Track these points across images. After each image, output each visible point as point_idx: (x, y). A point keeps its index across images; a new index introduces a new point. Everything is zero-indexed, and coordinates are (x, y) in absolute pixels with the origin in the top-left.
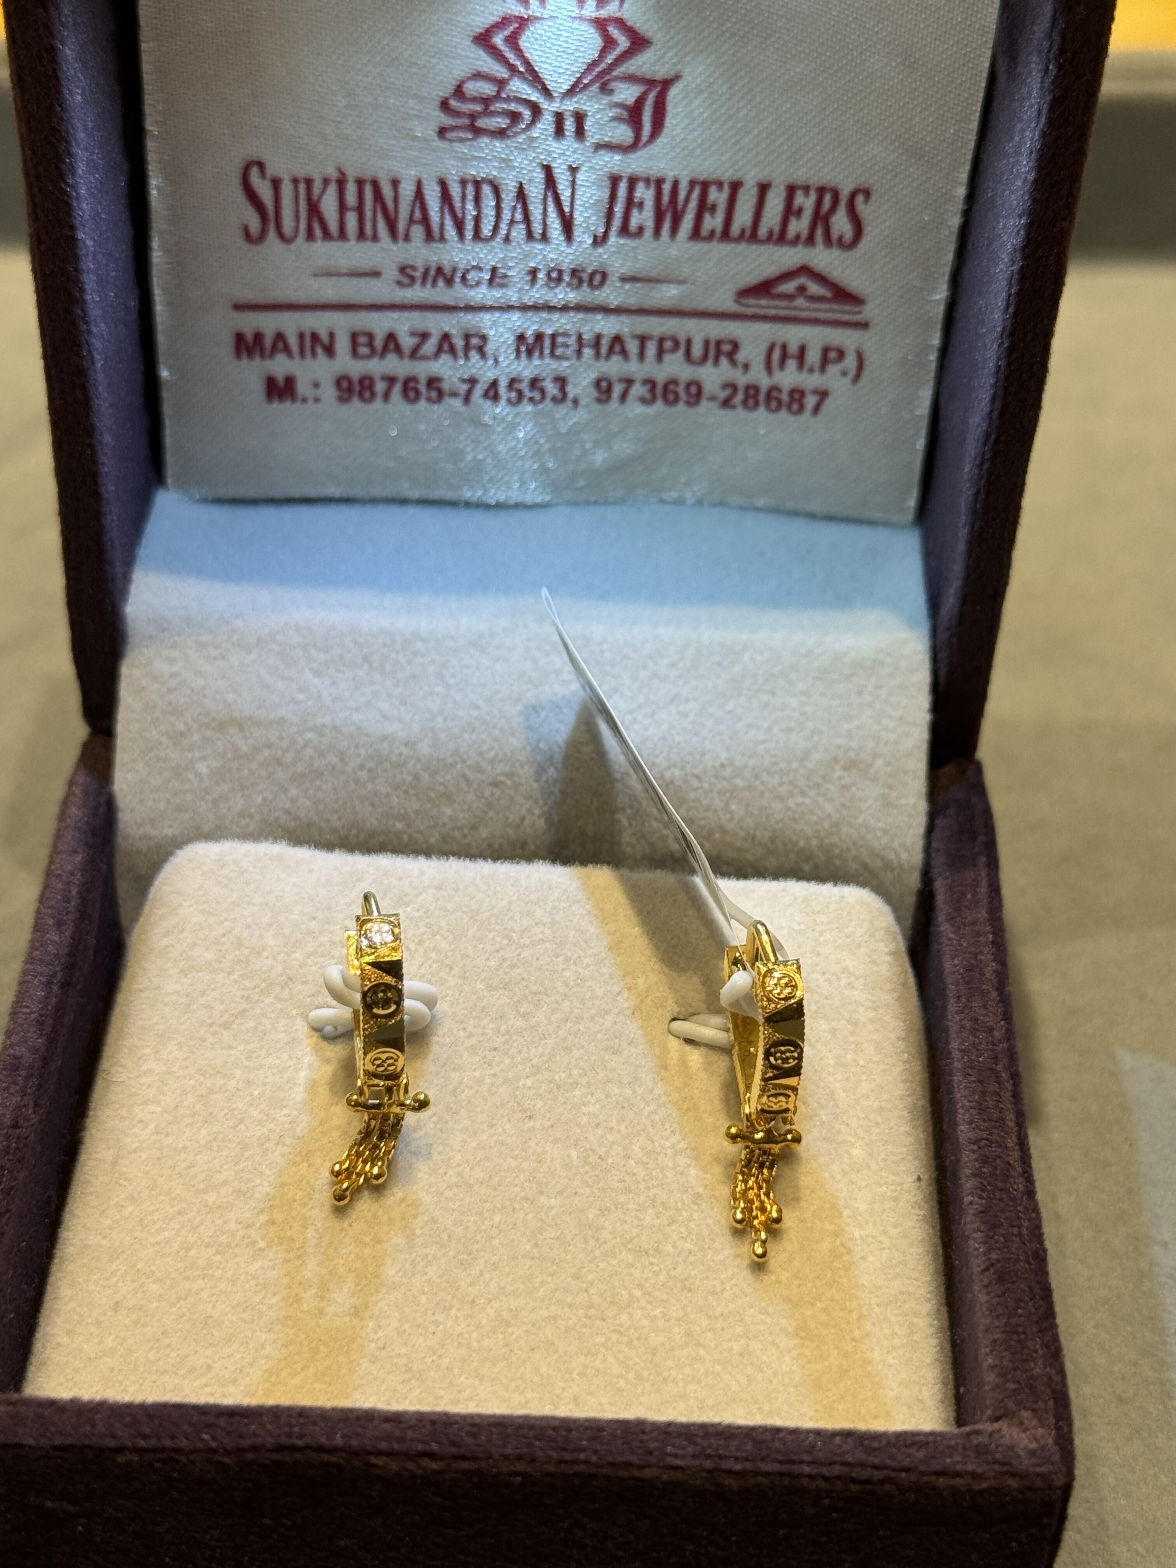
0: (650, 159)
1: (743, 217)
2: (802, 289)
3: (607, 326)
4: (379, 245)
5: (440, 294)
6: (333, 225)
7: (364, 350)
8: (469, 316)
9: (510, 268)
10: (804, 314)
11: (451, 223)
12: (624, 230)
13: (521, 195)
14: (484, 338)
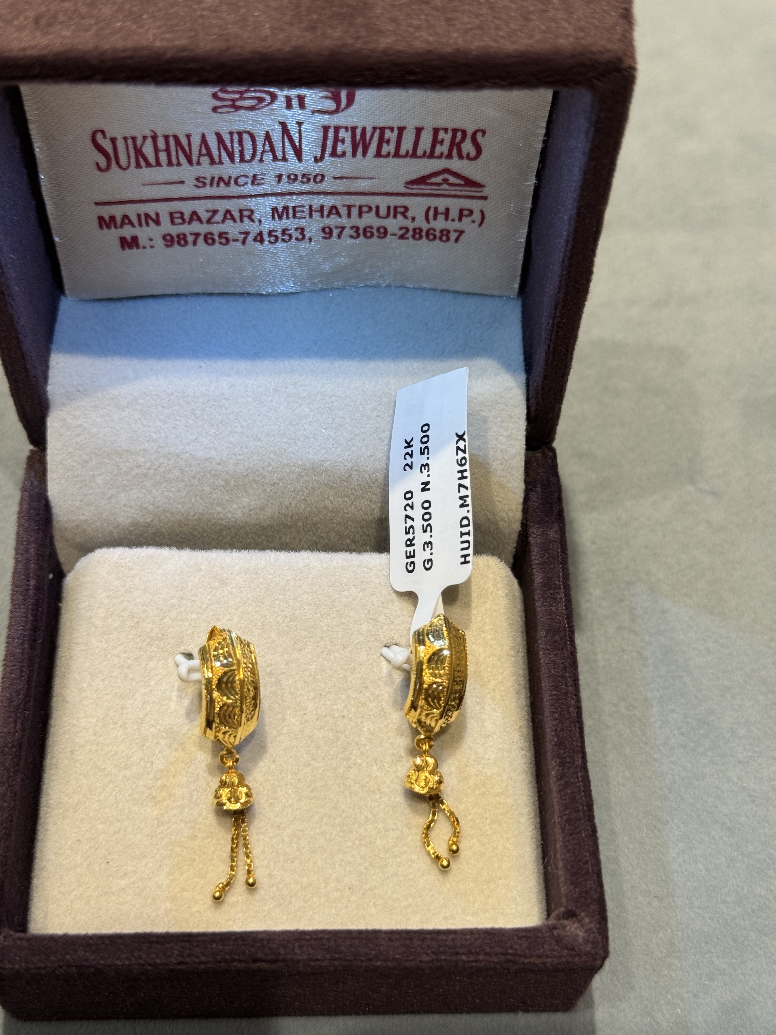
0: (348, 117)
1: (407, 145)
2: (445, 181)
3: (328, 201)
4: (181, 168)
5: (223, 190)
6: (151, 158)
7: (176, 221)
8: (241, 201)
9: (264, 175)
10: (447, 193)
11: (225, 154)
12: (334, 154)
13: (268, 137)
14: (252, 211)
